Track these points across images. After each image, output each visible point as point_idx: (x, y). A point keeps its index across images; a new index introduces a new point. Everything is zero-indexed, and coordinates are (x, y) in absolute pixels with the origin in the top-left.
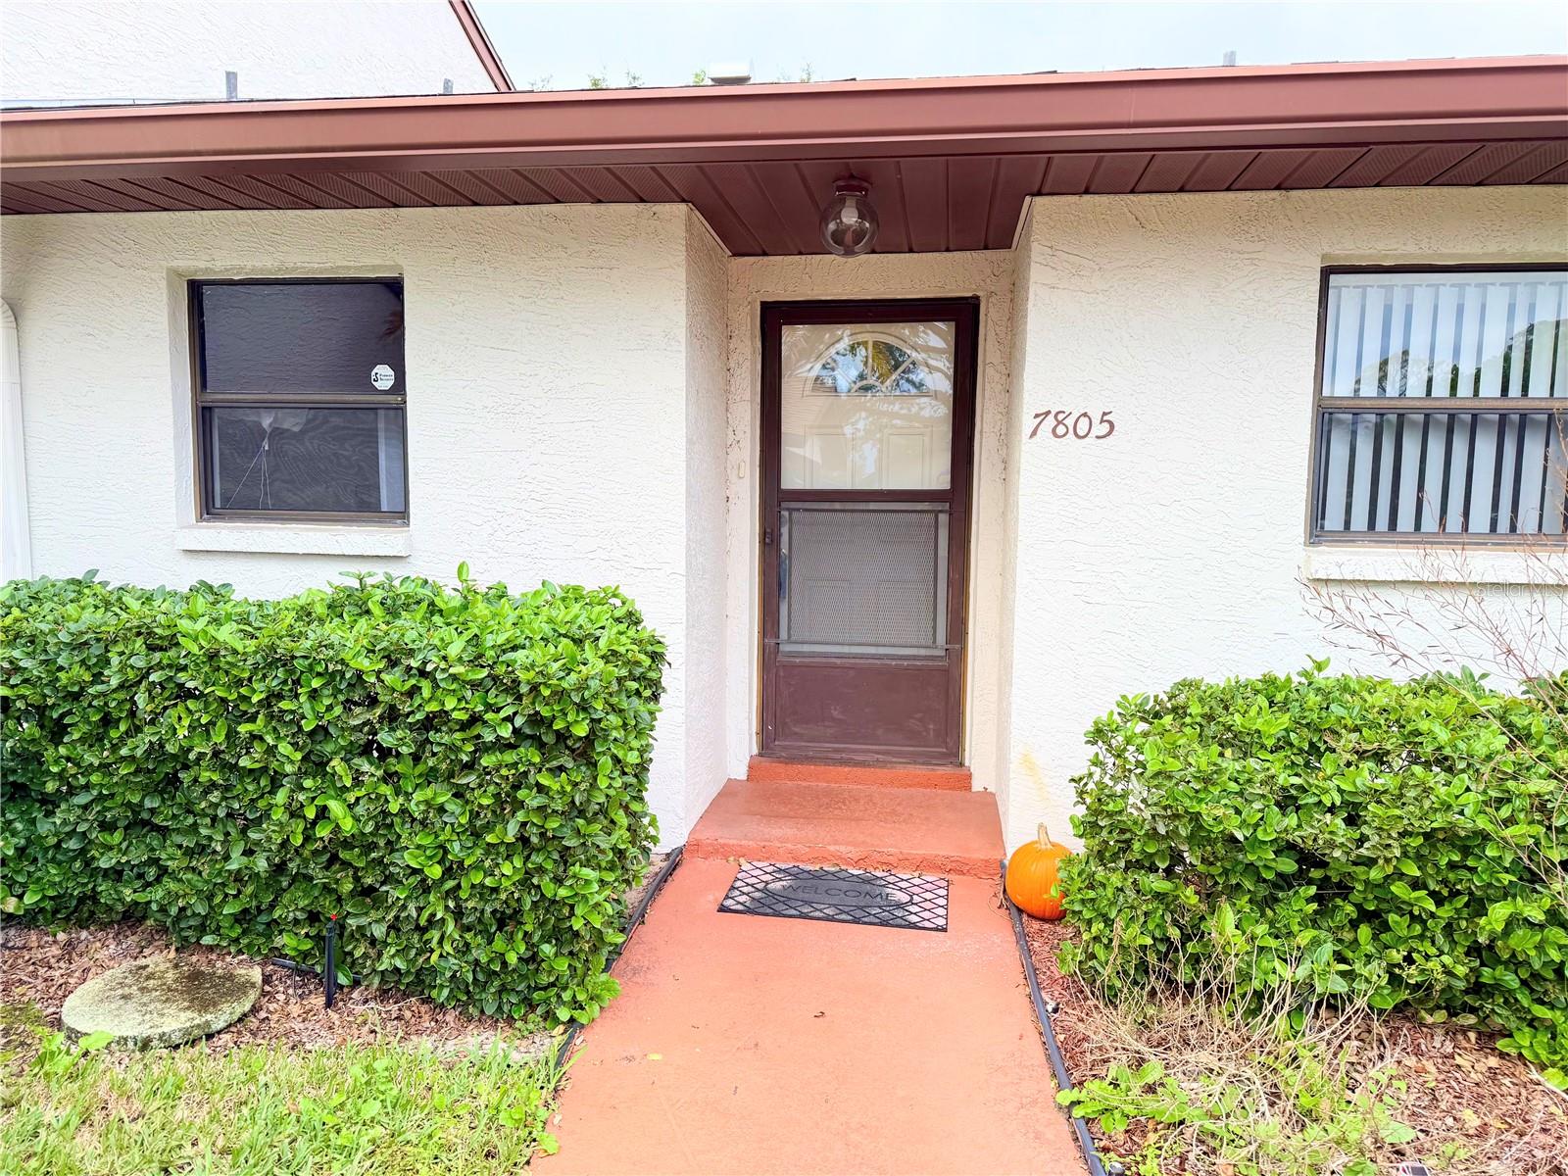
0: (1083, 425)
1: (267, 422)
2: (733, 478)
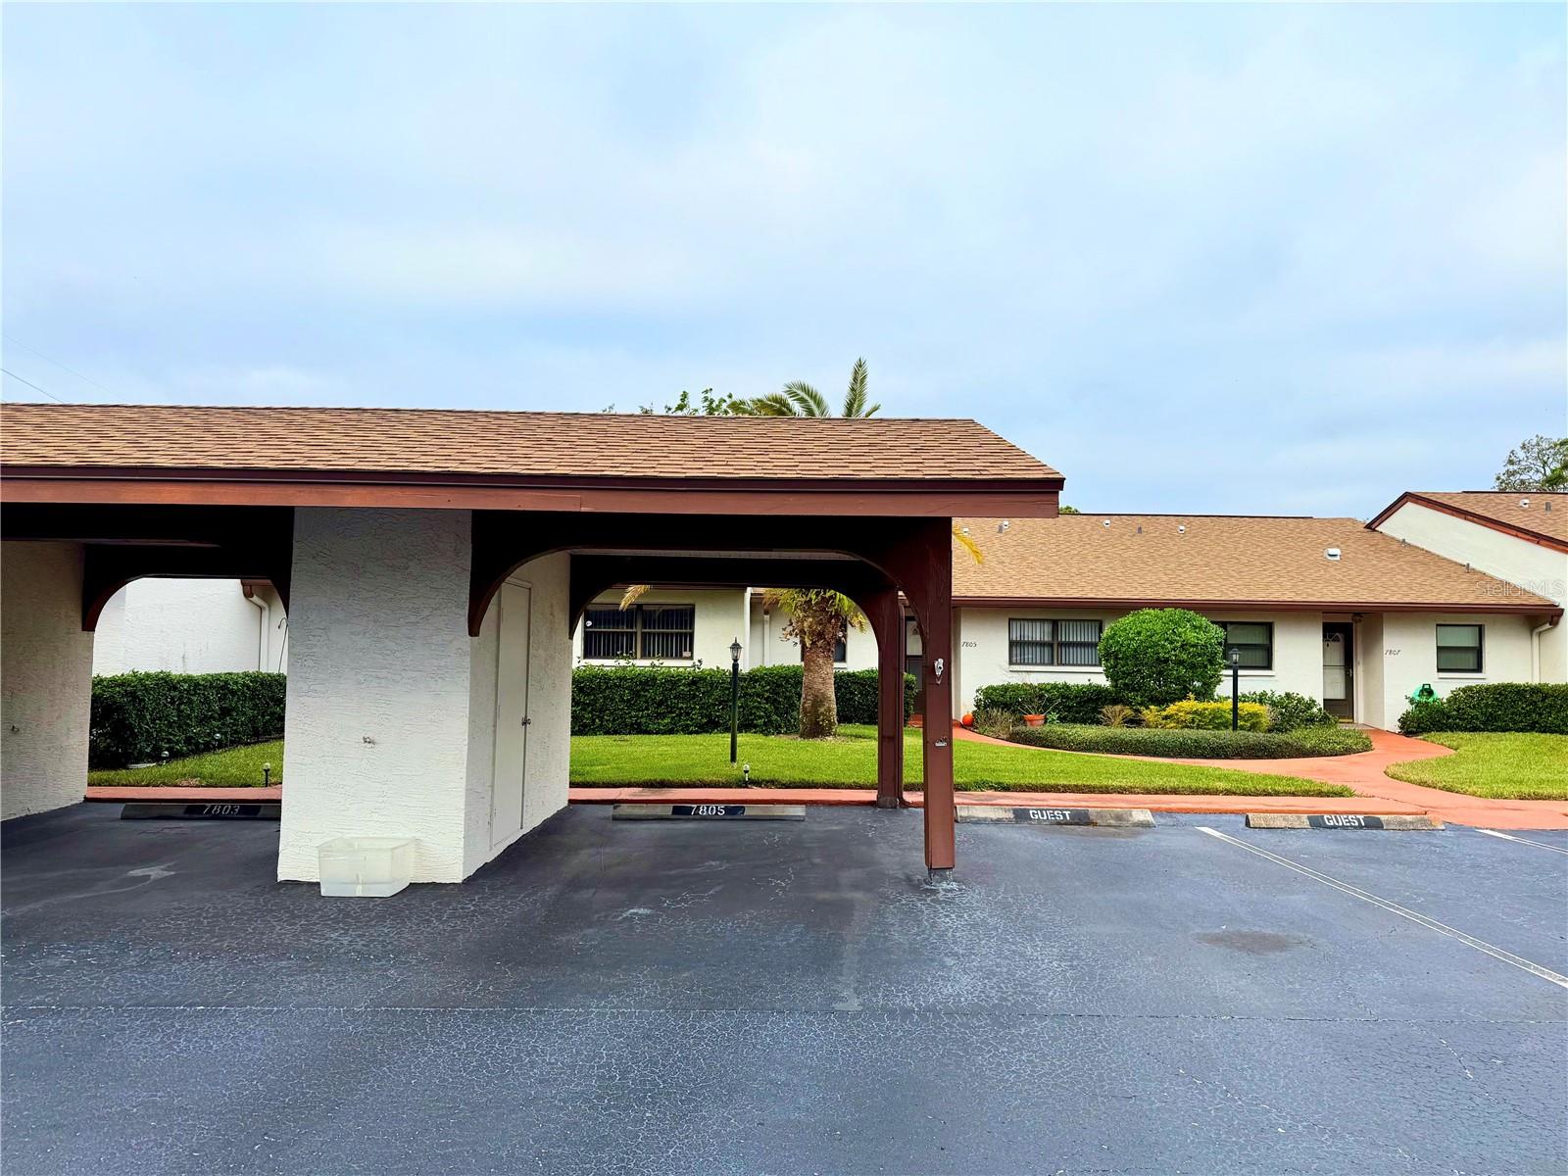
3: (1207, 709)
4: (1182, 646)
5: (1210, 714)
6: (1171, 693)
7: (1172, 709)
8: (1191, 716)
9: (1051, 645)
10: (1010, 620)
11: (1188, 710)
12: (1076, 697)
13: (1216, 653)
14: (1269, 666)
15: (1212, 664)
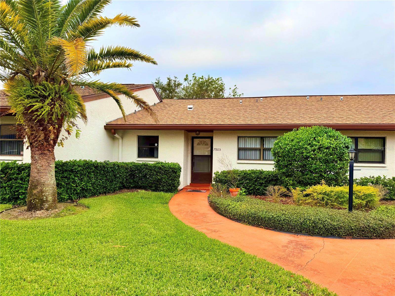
0: (218, 150)
1: (144, 149)
2: (188, 154)
3: (332, 191)
4: (319, 148)
5: (335, 195)
6: (311, 179)
7: (310, 190)
8: (322, 196)
9: (260, 150)
10: (238, 137)
11: (319, 191)
12: (265, 178)
13: (343, 153)
14: (382, 161)
15: (341, 160)
